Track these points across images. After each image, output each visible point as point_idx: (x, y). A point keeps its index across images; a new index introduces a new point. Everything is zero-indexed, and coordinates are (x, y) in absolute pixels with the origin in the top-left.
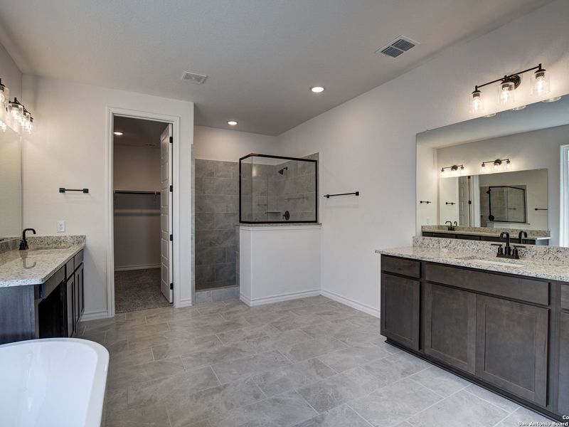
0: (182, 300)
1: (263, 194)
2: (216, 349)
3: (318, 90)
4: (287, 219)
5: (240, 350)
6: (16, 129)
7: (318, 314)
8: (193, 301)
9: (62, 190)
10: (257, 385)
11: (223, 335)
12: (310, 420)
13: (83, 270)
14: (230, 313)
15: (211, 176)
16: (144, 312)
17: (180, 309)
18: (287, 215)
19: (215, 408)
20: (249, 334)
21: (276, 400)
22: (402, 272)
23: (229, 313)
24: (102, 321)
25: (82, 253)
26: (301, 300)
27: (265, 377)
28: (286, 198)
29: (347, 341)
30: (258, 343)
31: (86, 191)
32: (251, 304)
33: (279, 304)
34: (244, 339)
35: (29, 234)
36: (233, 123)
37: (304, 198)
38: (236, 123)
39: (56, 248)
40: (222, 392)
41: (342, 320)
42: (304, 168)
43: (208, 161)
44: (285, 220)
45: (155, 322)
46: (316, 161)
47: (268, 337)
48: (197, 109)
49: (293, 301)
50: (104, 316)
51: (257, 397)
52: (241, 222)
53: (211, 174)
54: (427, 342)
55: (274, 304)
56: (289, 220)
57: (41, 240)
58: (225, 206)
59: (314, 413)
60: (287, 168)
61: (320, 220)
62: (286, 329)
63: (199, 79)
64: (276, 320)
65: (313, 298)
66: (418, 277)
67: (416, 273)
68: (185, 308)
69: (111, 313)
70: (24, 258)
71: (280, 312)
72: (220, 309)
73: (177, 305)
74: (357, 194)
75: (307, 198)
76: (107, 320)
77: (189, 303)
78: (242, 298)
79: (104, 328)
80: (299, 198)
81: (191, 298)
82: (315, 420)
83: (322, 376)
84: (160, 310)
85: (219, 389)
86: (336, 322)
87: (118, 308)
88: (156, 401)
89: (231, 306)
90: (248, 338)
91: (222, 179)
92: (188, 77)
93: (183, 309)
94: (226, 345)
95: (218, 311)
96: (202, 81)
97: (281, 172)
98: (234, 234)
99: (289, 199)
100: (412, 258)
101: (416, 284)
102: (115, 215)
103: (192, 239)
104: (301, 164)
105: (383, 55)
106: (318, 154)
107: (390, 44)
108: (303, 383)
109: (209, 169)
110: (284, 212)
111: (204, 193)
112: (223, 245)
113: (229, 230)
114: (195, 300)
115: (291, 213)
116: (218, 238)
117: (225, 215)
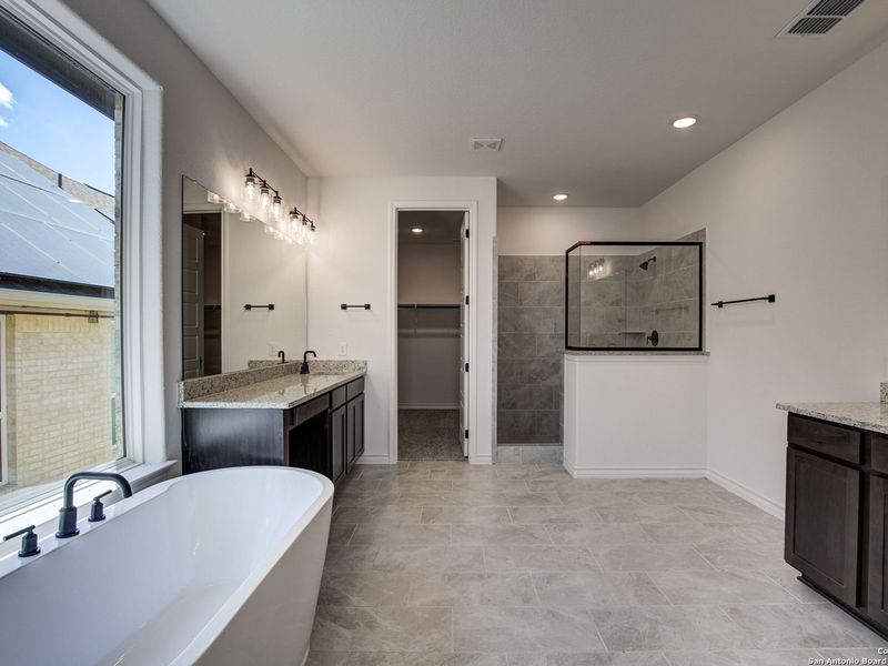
0: (478, 454)
1: (617, 302)
2: (499, 526)
3: (685, 123)
4: (653, 344)
5: (531, 535)
6: (300, 241)
7: (685, 508)
8: (493, 459)
9: (344, 307)
10: (533, 585)
11: (515, 510)
12: (589, 654)
13: (363, 402)
14: (541, 482)
15: (532, 279)
16: (431, 464)
17: (476, 466)
18: (655, 337)
19: (466, 597)
20: (553, 517)
21: (551, 612)
22: (825, 449)
23: (536, 483)
24: (381, 466)
25: (361, 378)
26: (664, 482)
27: (550, 579)
28: (654, 309)
29: (718, 560)
30: (561, 531)
31: (368, 307)
32: (576, 474)
33: (622, 481)
34: (543, 522)
35: (310, 357)
36: (560, 197)
37: (681, 308)
38: (565, 197)
39: (336, 374)
40: (483, 582)
41: (727, 526)
42: (681, 255)
43: (526, 258)
44: (650, 345)
45: (439, 478)
46: (701, 245)
47: (581, 526)
48: (500, 185)
49: (648, 481)
50: (384, 461)
51: (526, 600)
52: (568, 348)
53: (531, 276)
54: (873, 595)
55: (614, 481)
56: (658, 346)
57: (325, 364)
58: (547, 326)
59: (603, 649)
60: (654, 259)
61: (707, 347)
62: (615, 520)
63: (493, 146)
64: (605, 504)
65: (689, 480)
66: (857, 461)
67: (853, 452)
68: (480, 466)
69: (393, 458)
70: (305, 382)
71: (617, 494)
72: (527, 475)
73: (472, 461)
74: (771, 299)
75: (686, 308)
76: (389, 466)
77: (489, 461)
78: (566, 464)
79: (381, 476)
80: (673, 309)
81: (491, 455)
82: (599, 658)
83: (642, 602)
84: (451, 463)
85: (481, 577)
86: (712, 526)
87: (402, 454)
88: (403, 569)
89: (545, 473)
90: (550, 521)
91: (548, 282)
92: (478, 146)
93: (479, 468)
94: (515, 524)
95: (523, 477)
96: (497, 147)
97: (645, 266)
98: (557, 368)
99: (657, 311)
100: (845, 423)
101: (854, 476)
102: (400, 336)
103: (493, 370)
104: (676, 250)
105: (794, 36)
106: (704, 230)
107: (803, 14)
108: (604, 601)
109: (528, 269)
110: (650, 334)
111: (521, 304)
112: (549, 382)
113: (554, 360)
114: (496, 457)
115: (661, 334)
116: (541, 371)
117: (552, 337)
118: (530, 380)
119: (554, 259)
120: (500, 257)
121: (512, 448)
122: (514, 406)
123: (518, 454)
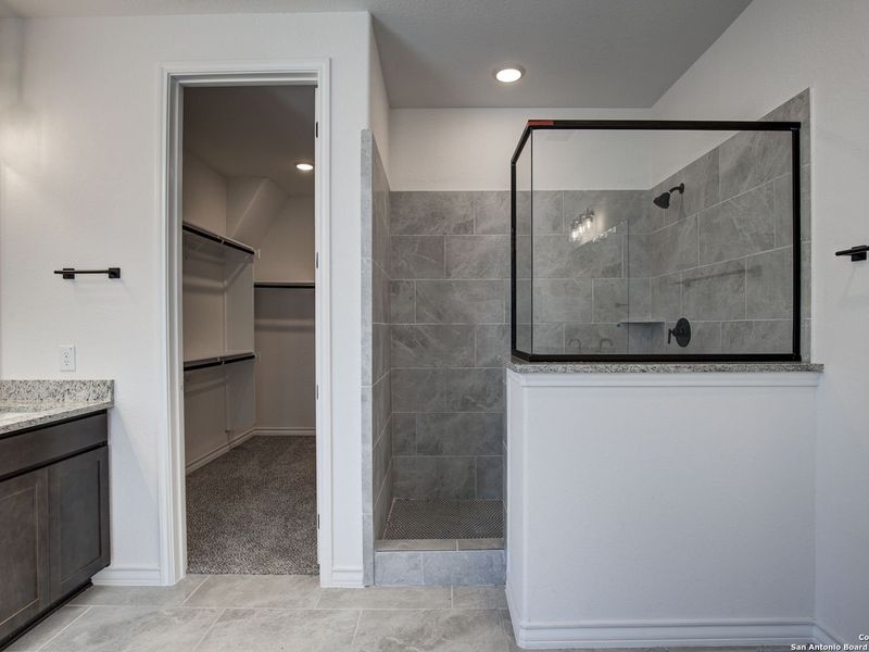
0: (337, 567)
1: (613, 271)
4: (684, 345)
8: (366, 575)
9: (69, 274)
15: (466, 231)
17: (331, 591)
18: (682, 331)
25: (102, 414)
28: (681, 279)
31: (114, 273)
36: (509, 76)
37: (741, 273)
38: (518, 74)
50: (150, 580)
53: (465, 227)
56: (691, 349)
60: (681, 189)
61: (813, 352)
69: (169, 575)
77: (356, 580)
80: (723, 275)
81: (361, 567)
91: (494, 236)
97: (663, 201)
98: (495, 393)
99: (688, 283)
103: (363, 399)
104: (729, 159)
106: (804, 96)
109: (462, 213)
110: (672, 323)
111: (449, 275)
114: (372, 573)
115: (696, 326)
116: (484, 389)
117: (503, 330)
118: (466, 404)
121: (405, 554)
123: (416, 567)
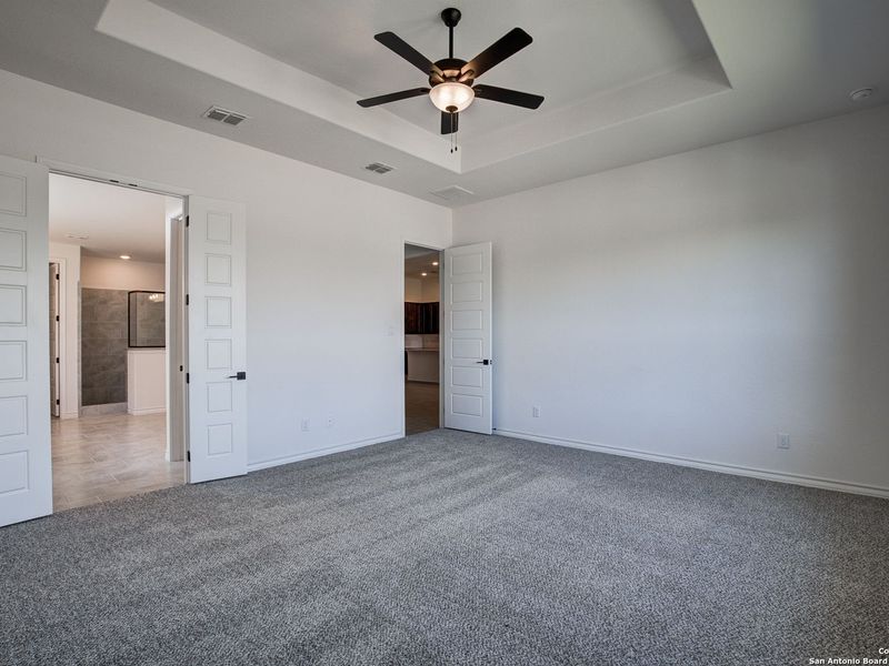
17: (65, 420)
36: (125, 257)
38: (128, 257)
52: (129, 346)
53: (105, 302)
58: (118, 334)
73: (62, 417)
77: (76, 415)
78: (129, 411)
93: (68, 420)
98: (124, 361)
111: (96, 320)
112: (118, 370)
113: (121, 355)
114: (81, 414)
116: (112, 363)
117: (121, 341)
118: (104, 369)
119: (121, 292)
120: (83, 289)
121: (93, 407)
122: (91, 386)
